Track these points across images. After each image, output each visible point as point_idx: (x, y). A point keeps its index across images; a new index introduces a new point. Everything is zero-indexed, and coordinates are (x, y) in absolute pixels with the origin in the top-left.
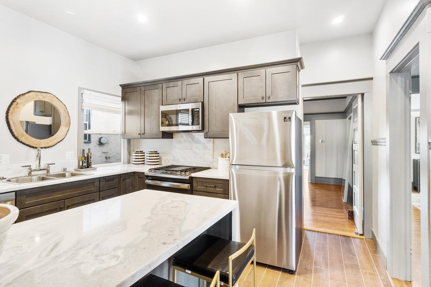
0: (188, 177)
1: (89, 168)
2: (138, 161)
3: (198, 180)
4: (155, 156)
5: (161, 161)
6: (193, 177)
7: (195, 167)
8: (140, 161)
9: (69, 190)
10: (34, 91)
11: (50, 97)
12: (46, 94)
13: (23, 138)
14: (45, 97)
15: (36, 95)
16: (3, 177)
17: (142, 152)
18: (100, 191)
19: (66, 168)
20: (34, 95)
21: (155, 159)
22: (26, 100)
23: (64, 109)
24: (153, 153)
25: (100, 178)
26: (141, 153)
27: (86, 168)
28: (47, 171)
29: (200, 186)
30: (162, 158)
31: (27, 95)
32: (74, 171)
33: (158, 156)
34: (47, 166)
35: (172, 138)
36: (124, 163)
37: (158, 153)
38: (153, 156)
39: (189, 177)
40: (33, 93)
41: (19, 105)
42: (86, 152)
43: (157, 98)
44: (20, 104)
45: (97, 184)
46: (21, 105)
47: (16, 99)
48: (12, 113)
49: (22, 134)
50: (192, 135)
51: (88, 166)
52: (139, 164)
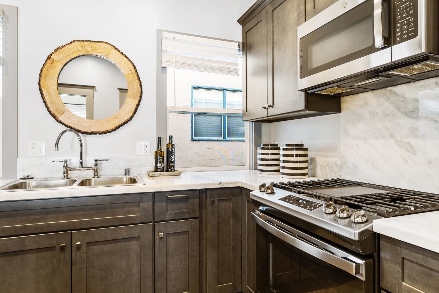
0: (357, 232)
2: (267, 165)
3: (405, 253)
4: (297, 156)
8: (271, 165)
10: (79, 41)
11: (105, 48)
12: (98, 44)
13: (63, 115)
14: (96, 49)
15: (82, 47)
16: (28, 176)
17: (275, 147)
19: (129, 170)
20: (79, 47)
21: (296, 162)
22: (66, 55)
23: (129, 68)
24: (292, 147)
25: (153, 193)
26: (272, 149)
27: (163, 171)
28: (95, 172)
29: (414, 281)
30: (315, 162)
31: (67, 47)
33: (306, 155)
34: (94, 163)
35: (338, 110)
36: (250, 169)
37: (306, 149)
38: (293, 156)
40: (76, 43)
41: (55, 64)
42: (165, 142)
44: (58, 61)
45: (147, 205)
47: (51, 55)
48: (46, 77)
49: (61, 110)
52: (268, 171)
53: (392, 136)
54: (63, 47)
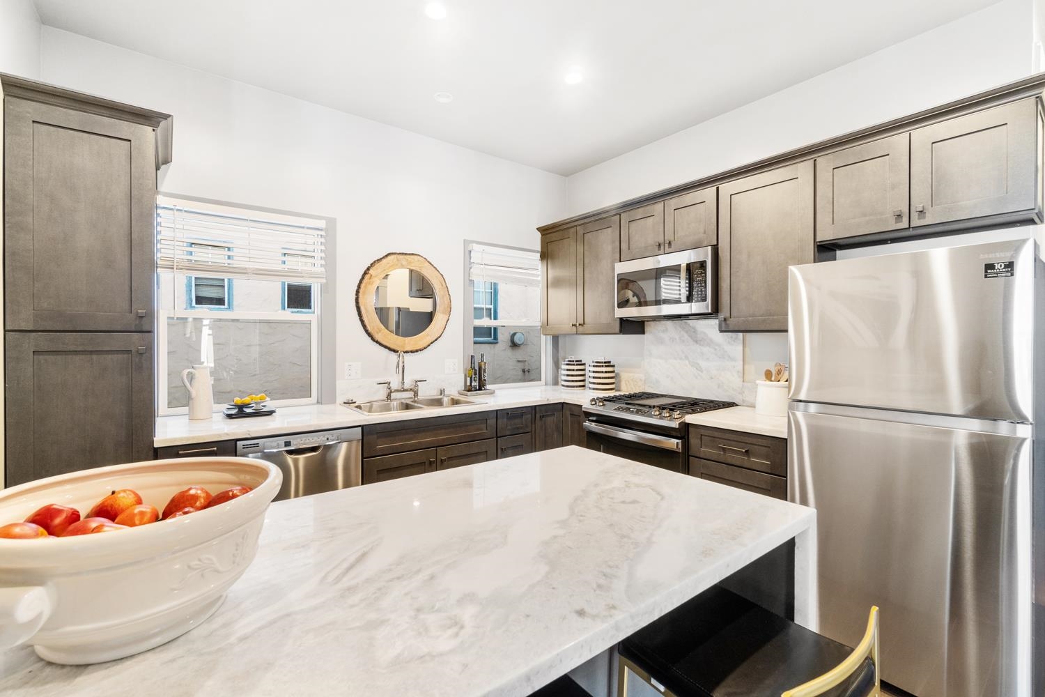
0: (678, 423)
1: (481, 390)
2: (573, 381)
3: (702, 432)
4: (606, 372)
5: (620, 382)
6: (688, 424)
7: (696, 399)
8: (576, 381)
9: (443, 431)
10: (395, 254)
11: (419, 261)
12: (412, 257)
13: (380, 334)
15: (398, 260)
16: (351, 401)
17: (579, 363)
18: (497, 437)
19: (445, 390)
20: (395, 260)
21: (605, 378)
22: (383, 269)
23: (440, 281)
24: (601, 364)
25: (497, 411)
26: (577, 365)
27: (476, 390)
28: (415, 394)
29: (707, 446)
30: (620, 377)
31: (384, 261)
32: (457, 395)
33: (613, 372)
34: (415, 384)
35: (643, 333)
36: (546, 384)
37: (613, 366)
38: (603, 372)
39: (680, 424)
40: (393, 257)
41: (373, 279)
42: (477, 359)
43: (610, 248)
44: (375, 277)
45: (492, 422)
46: (376, 279)
47: (368, 269)
48: (365, 293)
49: (376, 328)
50: (689, 325)
51: (481, 387)
52: (573, 387)
53: (687, 357)
54: (379, 260)
